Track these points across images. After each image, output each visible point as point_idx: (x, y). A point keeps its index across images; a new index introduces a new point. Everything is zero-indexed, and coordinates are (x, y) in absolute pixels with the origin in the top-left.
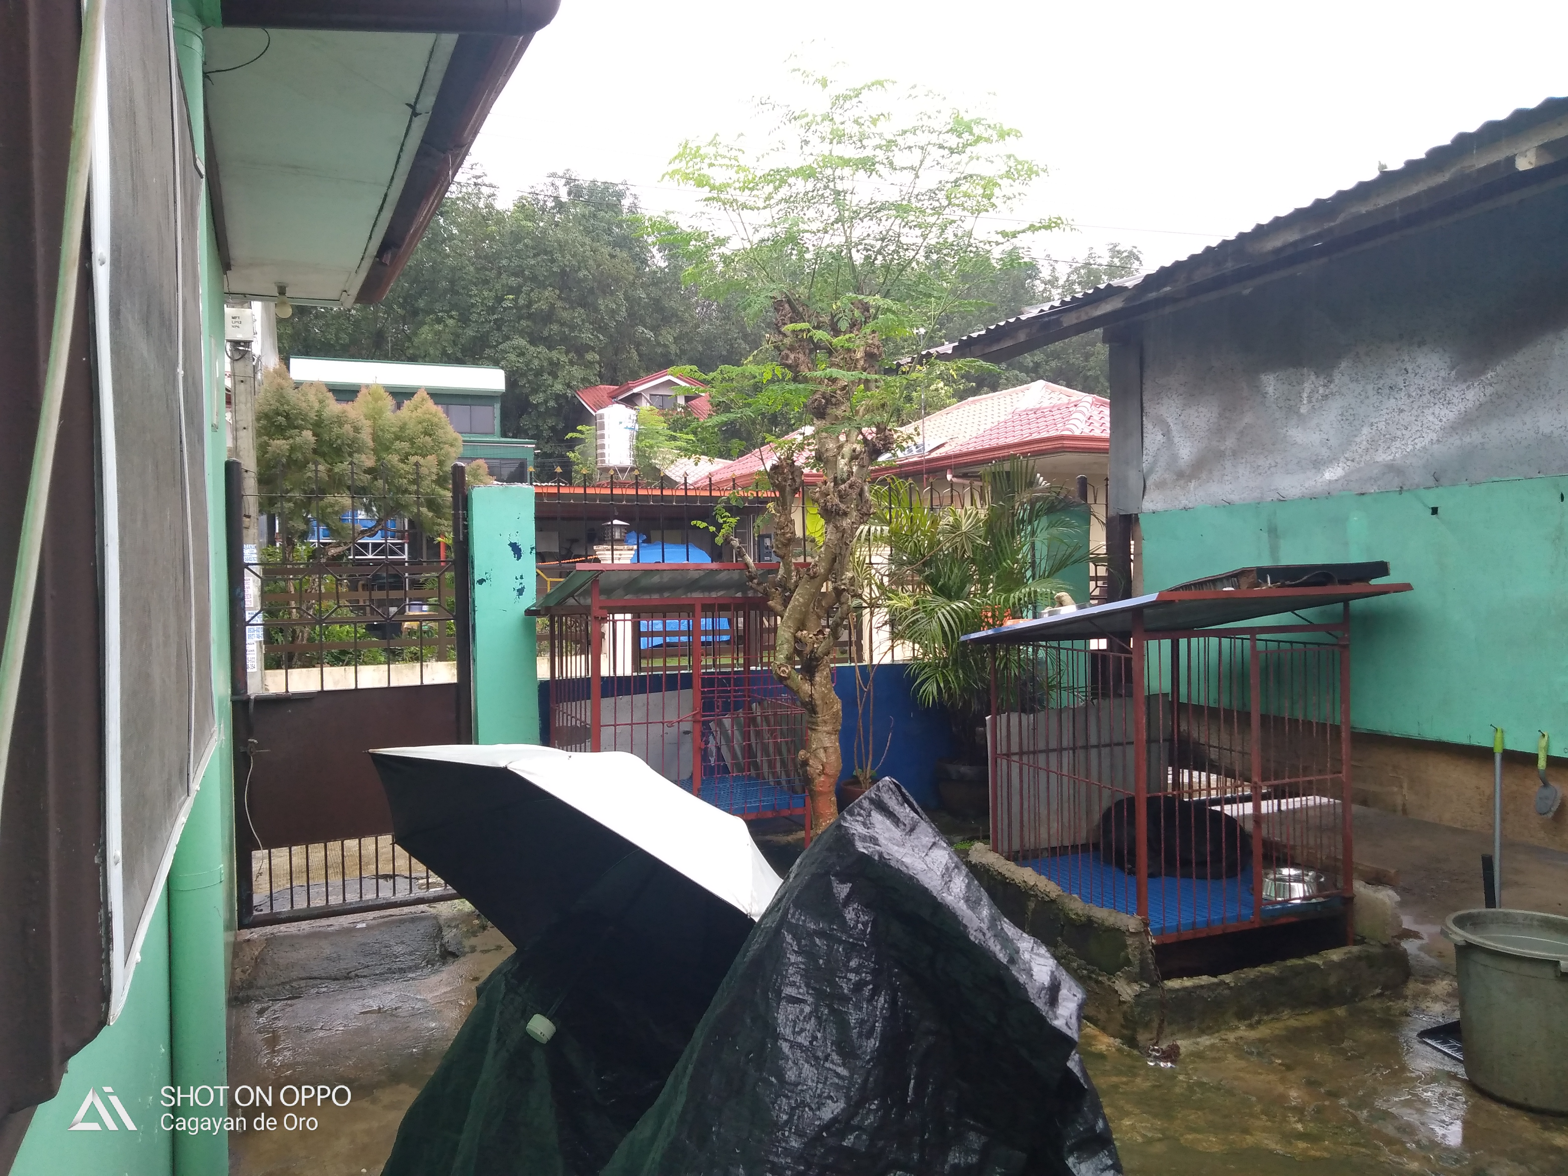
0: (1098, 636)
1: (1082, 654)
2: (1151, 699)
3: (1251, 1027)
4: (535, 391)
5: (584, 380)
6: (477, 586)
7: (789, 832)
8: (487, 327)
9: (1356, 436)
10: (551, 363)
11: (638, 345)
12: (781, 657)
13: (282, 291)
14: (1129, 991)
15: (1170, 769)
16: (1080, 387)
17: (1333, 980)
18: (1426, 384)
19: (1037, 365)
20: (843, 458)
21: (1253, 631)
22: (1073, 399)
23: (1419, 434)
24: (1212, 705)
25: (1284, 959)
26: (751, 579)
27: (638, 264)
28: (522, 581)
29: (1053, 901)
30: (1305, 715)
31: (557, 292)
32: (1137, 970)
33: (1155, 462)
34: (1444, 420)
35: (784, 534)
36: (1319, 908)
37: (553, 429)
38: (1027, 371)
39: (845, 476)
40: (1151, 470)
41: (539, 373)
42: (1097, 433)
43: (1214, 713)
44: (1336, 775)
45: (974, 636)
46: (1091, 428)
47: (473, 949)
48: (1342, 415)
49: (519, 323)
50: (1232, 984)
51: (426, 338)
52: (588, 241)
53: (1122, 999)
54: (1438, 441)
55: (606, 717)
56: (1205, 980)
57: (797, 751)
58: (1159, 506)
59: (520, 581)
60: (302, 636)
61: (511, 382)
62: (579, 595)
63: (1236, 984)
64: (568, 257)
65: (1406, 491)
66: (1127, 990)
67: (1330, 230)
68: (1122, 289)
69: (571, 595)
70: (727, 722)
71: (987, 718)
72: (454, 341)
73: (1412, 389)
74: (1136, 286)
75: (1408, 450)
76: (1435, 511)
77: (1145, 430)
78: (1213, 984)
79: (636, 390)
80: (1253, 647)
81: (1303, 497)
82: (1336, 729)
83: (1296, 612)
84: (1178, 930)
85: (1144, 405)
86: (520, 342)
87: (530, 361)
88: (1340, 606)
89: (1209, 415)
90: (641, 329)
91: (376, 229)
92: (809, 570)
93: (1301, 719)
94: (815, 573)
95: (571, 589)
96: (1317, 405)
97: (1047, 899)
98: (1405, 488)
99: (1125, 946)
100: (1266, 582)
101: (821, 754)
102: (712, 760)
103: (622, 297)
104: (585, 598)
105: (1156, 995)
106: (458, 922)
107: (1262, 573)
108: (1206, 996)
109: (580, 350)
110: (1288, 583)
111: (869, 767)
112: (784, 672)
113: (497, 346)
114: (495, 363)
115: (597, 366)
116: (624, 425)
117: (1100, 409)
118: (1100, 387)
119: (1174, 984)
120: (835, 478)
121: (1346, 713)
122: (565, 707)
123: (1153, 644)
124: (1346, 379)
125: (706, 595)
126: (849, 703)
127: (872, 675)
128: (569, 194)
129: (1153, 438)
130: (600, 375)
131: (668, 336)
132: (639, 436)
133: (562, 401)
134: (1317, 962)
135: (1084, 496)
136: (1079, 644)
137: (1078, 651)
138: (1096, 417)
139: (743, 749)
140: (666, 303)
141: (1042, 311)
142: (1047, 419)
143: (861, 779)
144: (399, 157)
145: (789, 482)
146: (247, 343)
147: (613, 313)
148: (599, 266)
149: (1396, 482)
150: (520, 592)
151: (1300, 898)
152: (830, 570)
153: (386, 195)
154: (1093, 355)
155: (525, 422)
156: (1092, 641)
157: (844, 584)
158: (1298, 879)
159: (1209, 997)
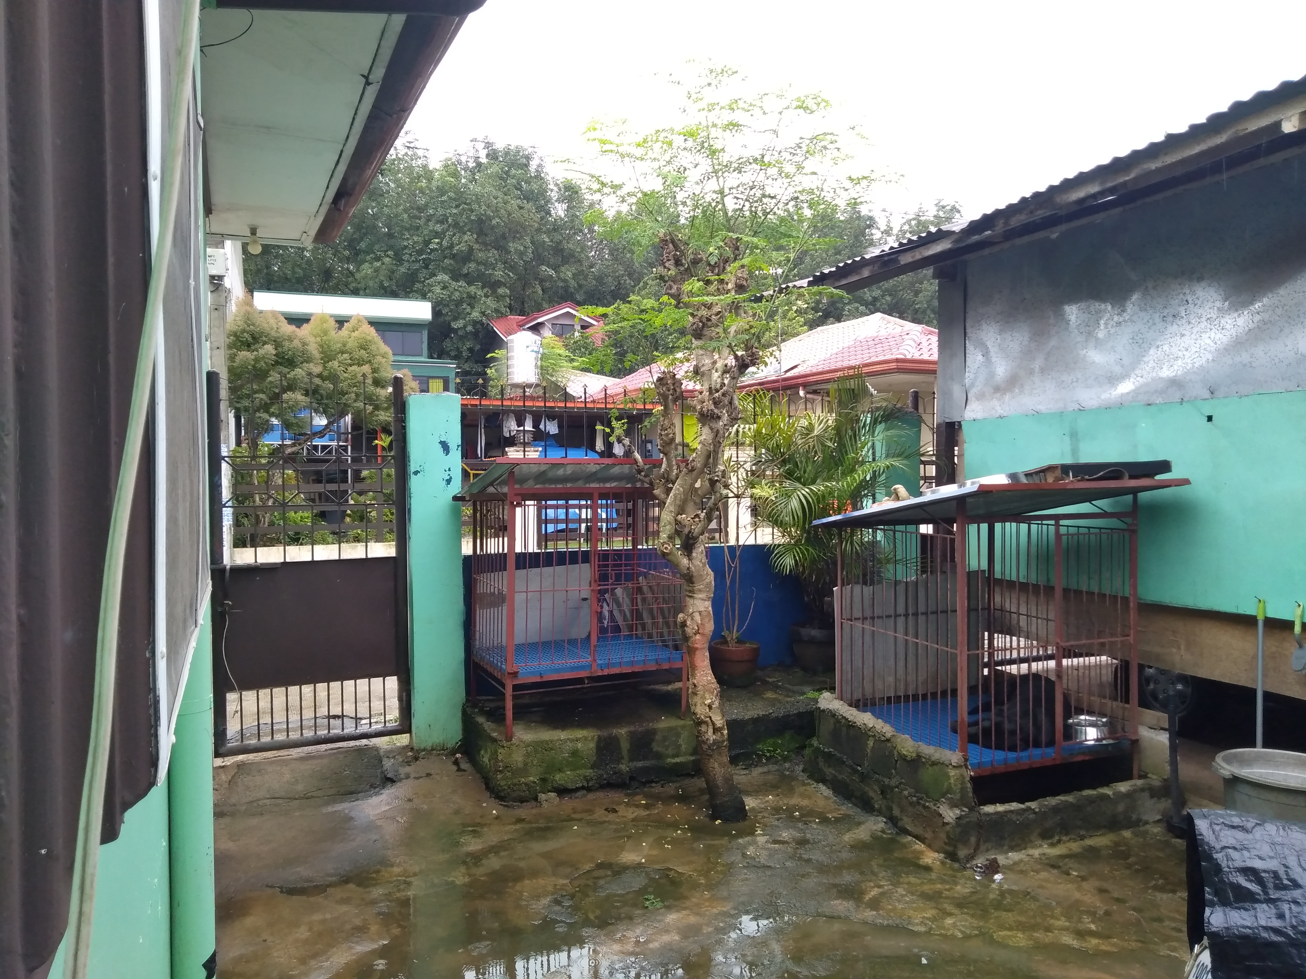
0: (927, 522)
1: (914, 536)
2: (972, 576)
3: (1052, 845)
4: (456, 319)
5: (497, 311)
6: (413, 476)
7: (669, 683)
8: (417, 266)
9: (1144, 356)
10: (470, 296)
11: (542, 281)
12: (664, 536)
13: (253, 232)
14: (951, 815)
15: (986, 634)
16: (910, 319)
17: (1121, 808)
18: (1203, 312)
19: (875, 299)
20: (716, 371)
21: (1057, 518)
22: (906, 329)
23: (1197, 354)
24: (1022, 580)
25: (1080, 789)
26: (639, 472)
27: (543, 213)
28: (449, 473)
29: (888, 740)
30: (1100, 589)
31: (475, 236)
32: (958, 796)
33: (975, 378)
34: (1219, 342)
35: (667, 435)
36: (1110, 748)
37: (470, 350)
38: (866, 304)
39: (718, 386)
40: (972, 385)
41: (459, 303)
42: (926, 357)
43: (1024, 587)
44: (1125, 638)
45: (825, 520)
46: (920, 352)
47: (408, 777)
48: (1133, 338)
49: (443, 262)
50: (1037, 810)
51: (366, 273)
52: (500, 194)
53: (945, 821)
54: (1213, 360)
55: (520, 585)
56: (1014, 806)
57: (675, 617)
58: (979, 416)
59: (448, 472)
60: (264, 521)
61: (436, 313)
62: (497, 485)
63: (1040, 810)
64: (484, 207)
65: (1186, 402)
66: (950, 814)
67: (1125, 184)
68: (950, 233)
69: (491, 484)
70: (619, 591)
71: (835, 589)
72: (390, 277)
73: (1192, 317)
74: (963, 231)
75: (1188, 368)
76: (1210, 418)
77: (967, 351)
78: (1023, 810)
79: (540, 320)
80: (1057, 531)
81: (1099, 408)
82: (1125, 600)
83: (1093, 502)
84: (992, 765)
85: (967, 331)
86: (443, 277)
87: (452, 293)
88: (1130, 497)
89: (1021, 339)
90: (544, 268)
91: (333, 180)
92: (687, 464)
93: (1096, 592)
94: (692, 467)
95: (492, 479)
96: (1113, 331)
97: (883, 738)
98: (1185, 399)
99: (949, 777)
100: (1068, 475)
101: (697, 617)
102: (606, 622)
103: (528, 241)
104: (501, 487)
105: (974, 817)
106: (395, 754)
107: (1065, 469)
108: (1015, 819)
109: (492, 285)
110: (1087, 477)
111: (735, 631)
112: (666, 548)
113: (424, 281)
114: (424, 297)
115: (508, 299)
116: (530, 349)
117: (928, 337)
118: (927, 318)
119: (989, 809)
120: (710, 388)
121: (1134, 586)
122: (485, 577)
123: (973, 528)
124: (1136, 308)
125: (602, 485)
126: (719, 575)
127: (738, 554)
128: (488, 156)
129: (975, 358)
130: (510, 307)
131: (568, 272)
132: (544, 357)
133: (479, 326)
134: (1108, 793)
135: (916, 407)
136: (911, 528)
137: (911, 533)
138: (925, 344)
139: (632, 612)
140: (565, 245)
141: (883, 251)
142: (883, 345)
143: (729, 639)
144: (354, 119)
145: (671, 392)
146: (221, 278)
147: (521, 254)
148: (509, 215)
149: (1177, 396)
150: (449, 481)
151: (1094, 740)
152: (706, 465)
153: (342, 151)
154: (921, 291)
155: (447, 344)
156: (921, 526)
157: (718, 476)
158: (1092, 725)
159: (1018, 820)
